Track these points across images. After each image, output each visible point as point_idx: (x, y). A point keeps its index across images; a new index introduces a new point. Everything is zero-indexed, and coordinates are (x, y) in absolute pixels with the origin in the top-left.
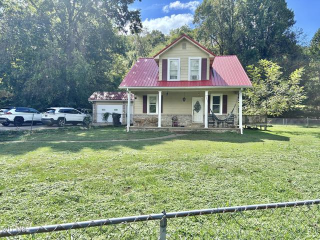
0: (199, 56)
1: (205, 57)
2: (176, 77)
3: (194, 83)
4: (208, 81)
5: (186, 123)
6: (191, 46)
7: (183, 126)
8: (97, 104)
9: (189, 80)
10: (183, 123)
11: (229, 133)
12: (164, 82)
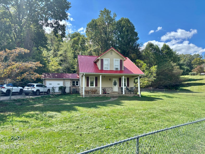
0: (118, 58)
1: (121, 59)
2: (108, 68)
3: (116, 71)
4: (123, 71)
5: (110, 92)
6: (115, 53)
7: (109, 94)
8: (46, 80)
9: (114, 70)
10: (108, 91)
11: (134, 96)
12: (102, 70)
